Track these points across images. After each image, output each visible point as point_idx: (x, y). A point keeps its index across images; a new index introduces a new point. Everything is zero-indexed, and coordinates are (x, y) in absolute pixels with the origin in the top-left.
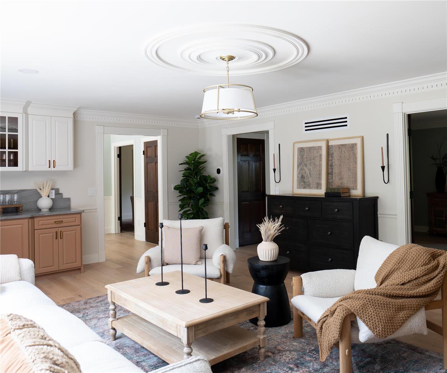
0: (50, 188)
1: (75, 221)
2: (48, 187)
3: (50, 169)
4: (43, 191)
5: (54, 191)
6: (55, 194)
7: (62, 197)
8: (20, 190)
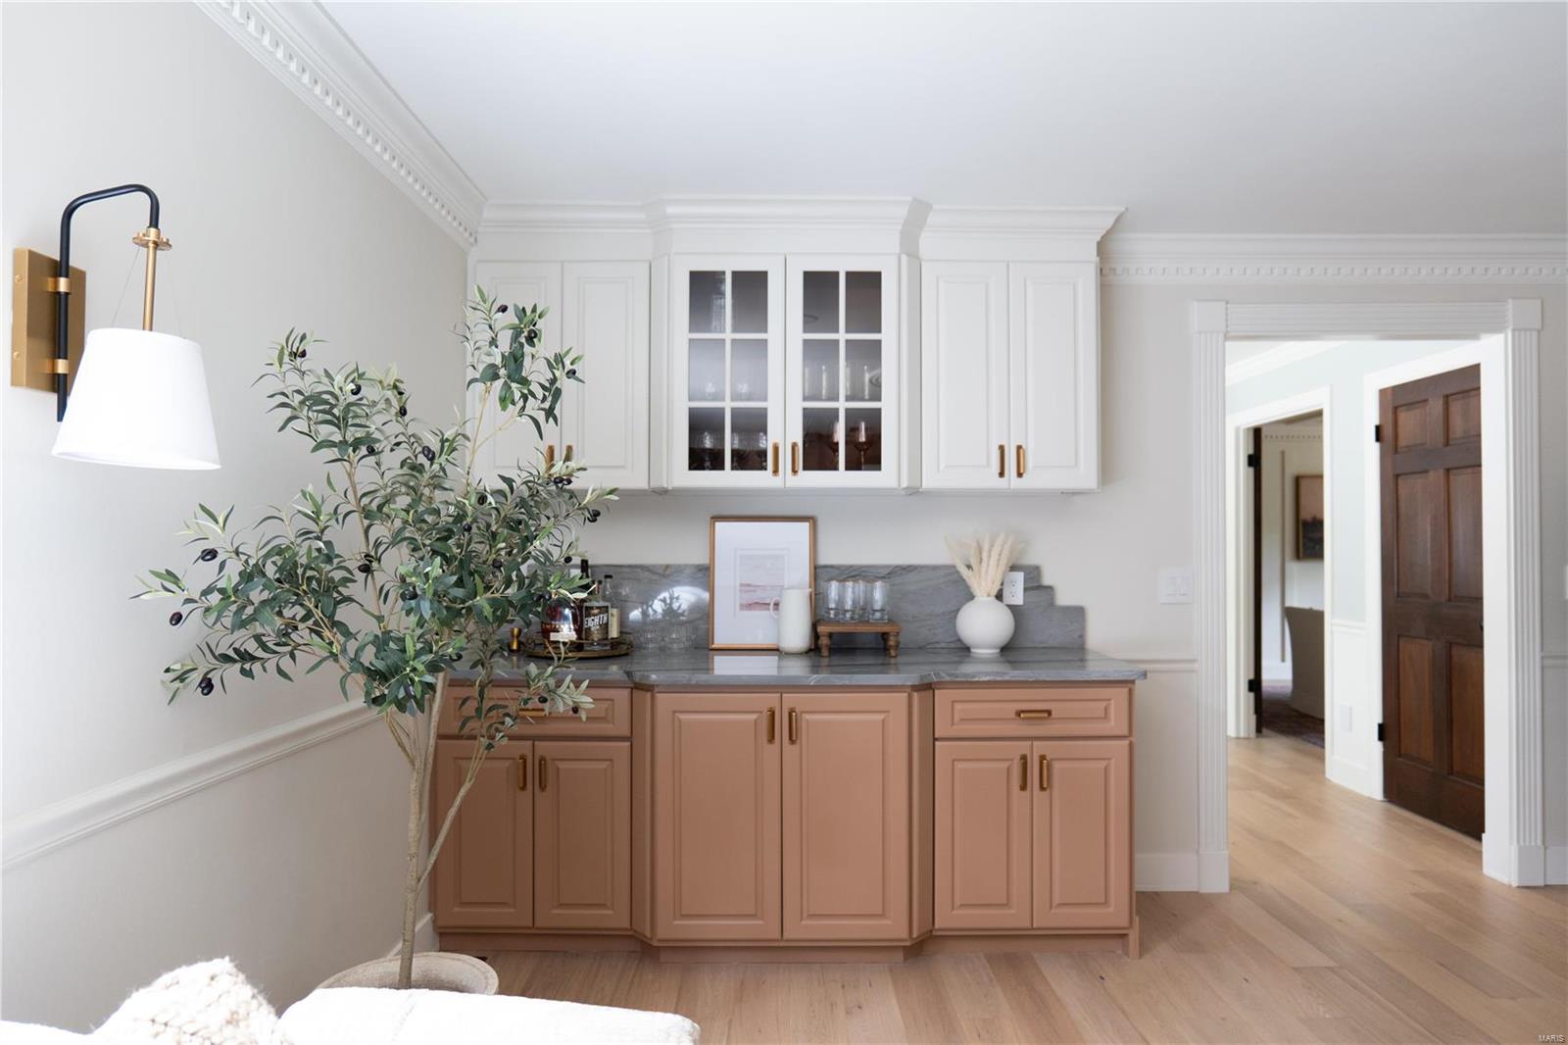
0: (1004, 562)
1: (1106, 717)
2: (999, 560)
3: (1002, 483)
4: (980, 571)
5: (1020, 576)
6: (1025, 589)
7: (1051, 603)
8: (897, 567)
